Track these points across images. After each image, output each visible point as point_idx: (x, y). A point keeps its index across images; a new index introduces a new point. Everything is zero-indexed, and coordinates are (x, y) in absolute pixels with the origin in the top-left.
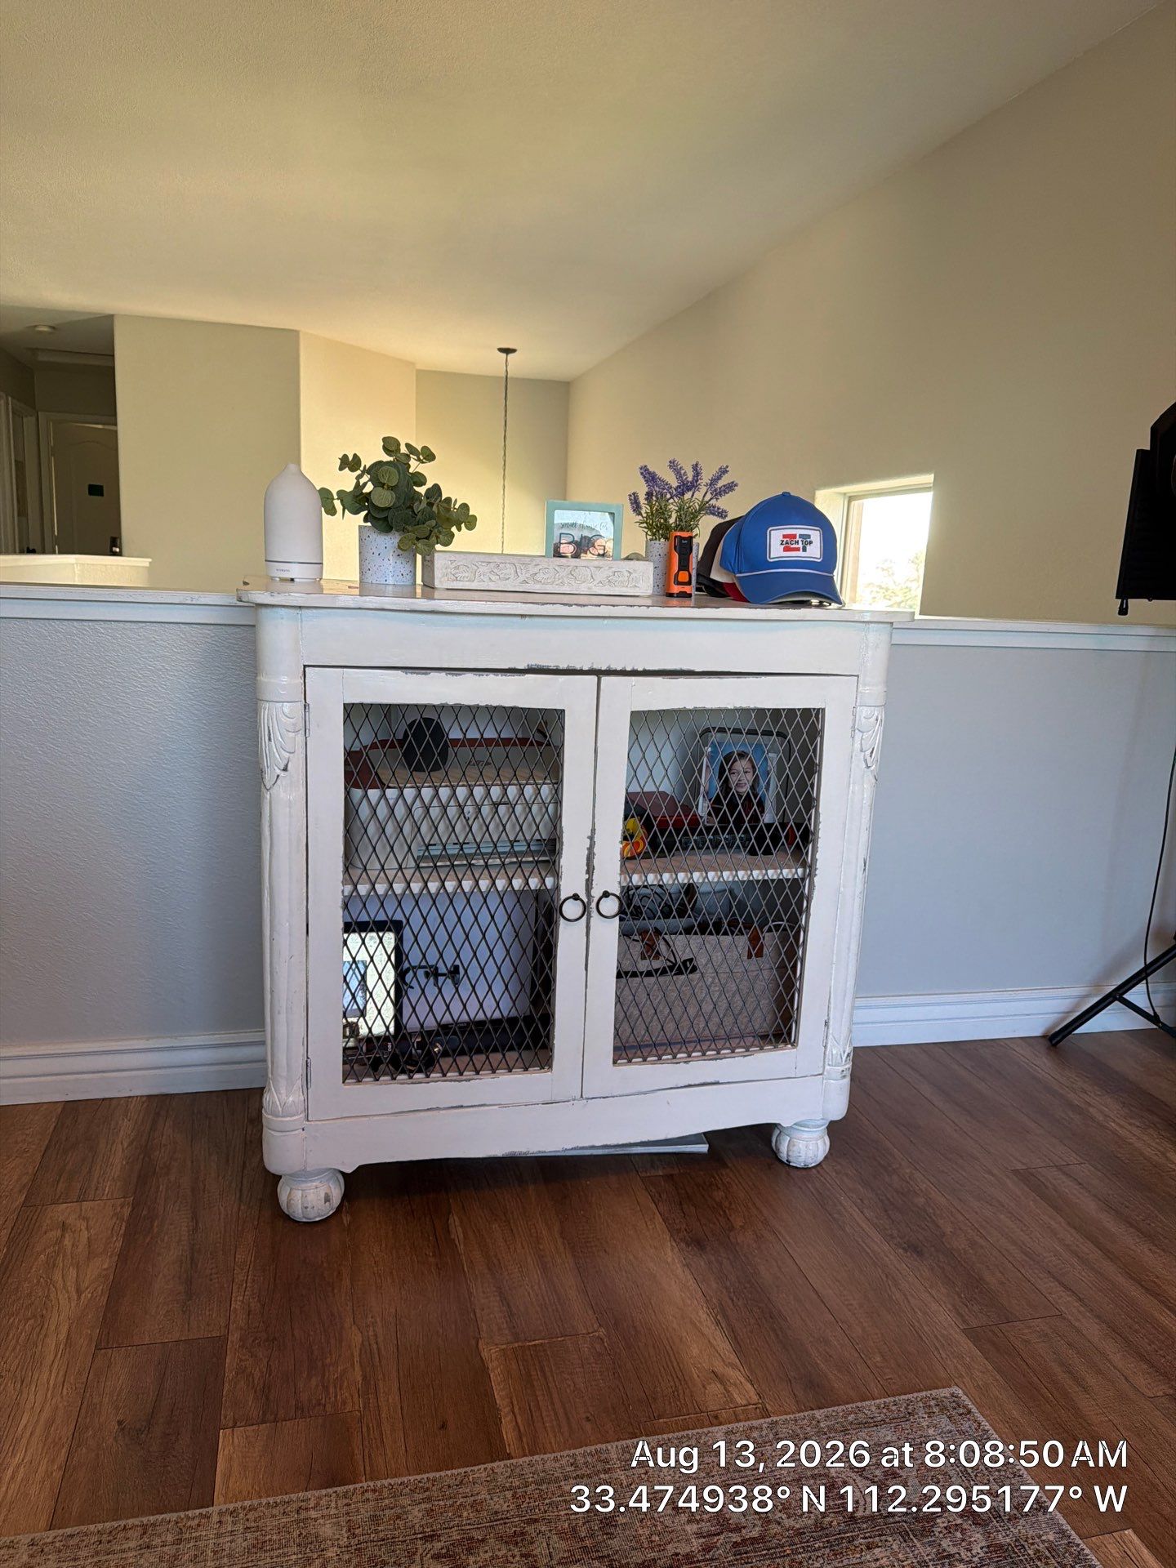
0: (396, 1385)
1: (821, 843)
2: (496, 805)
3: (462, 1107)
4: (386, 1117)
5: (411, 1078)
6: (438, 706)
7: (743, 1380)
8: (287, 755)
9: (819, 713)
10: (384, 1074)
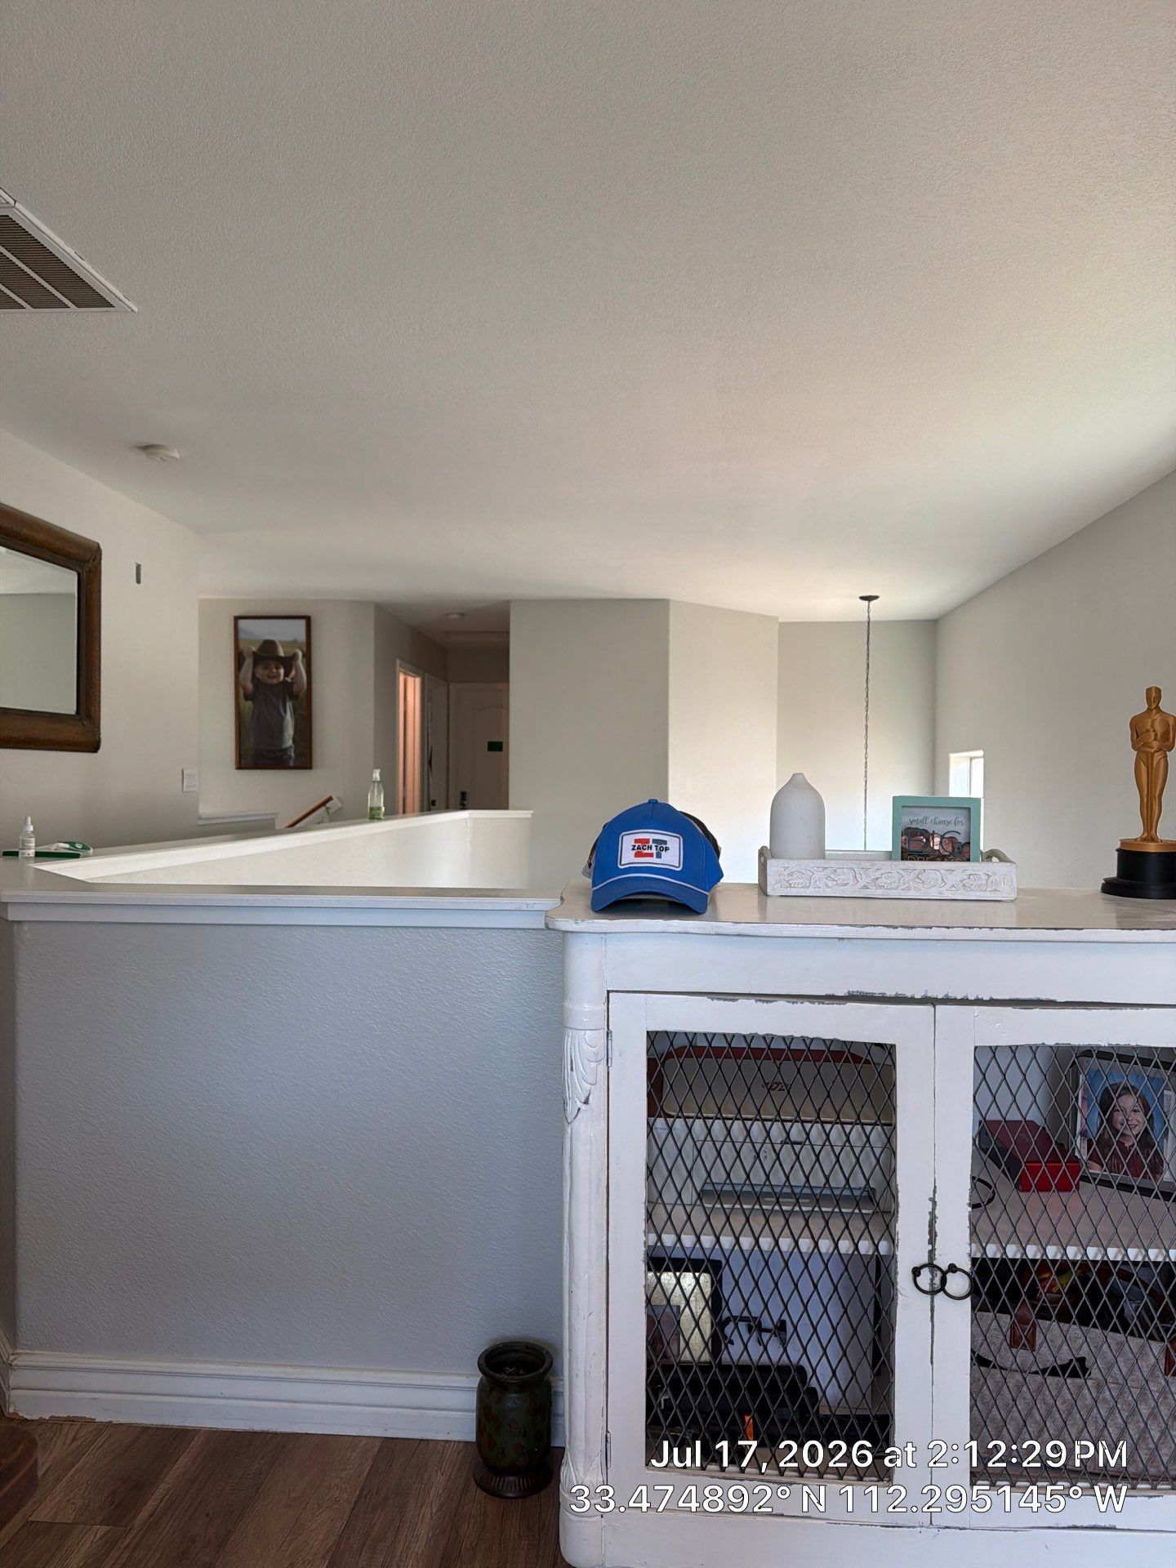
2: (817, 1152)
8: (587, 1086)
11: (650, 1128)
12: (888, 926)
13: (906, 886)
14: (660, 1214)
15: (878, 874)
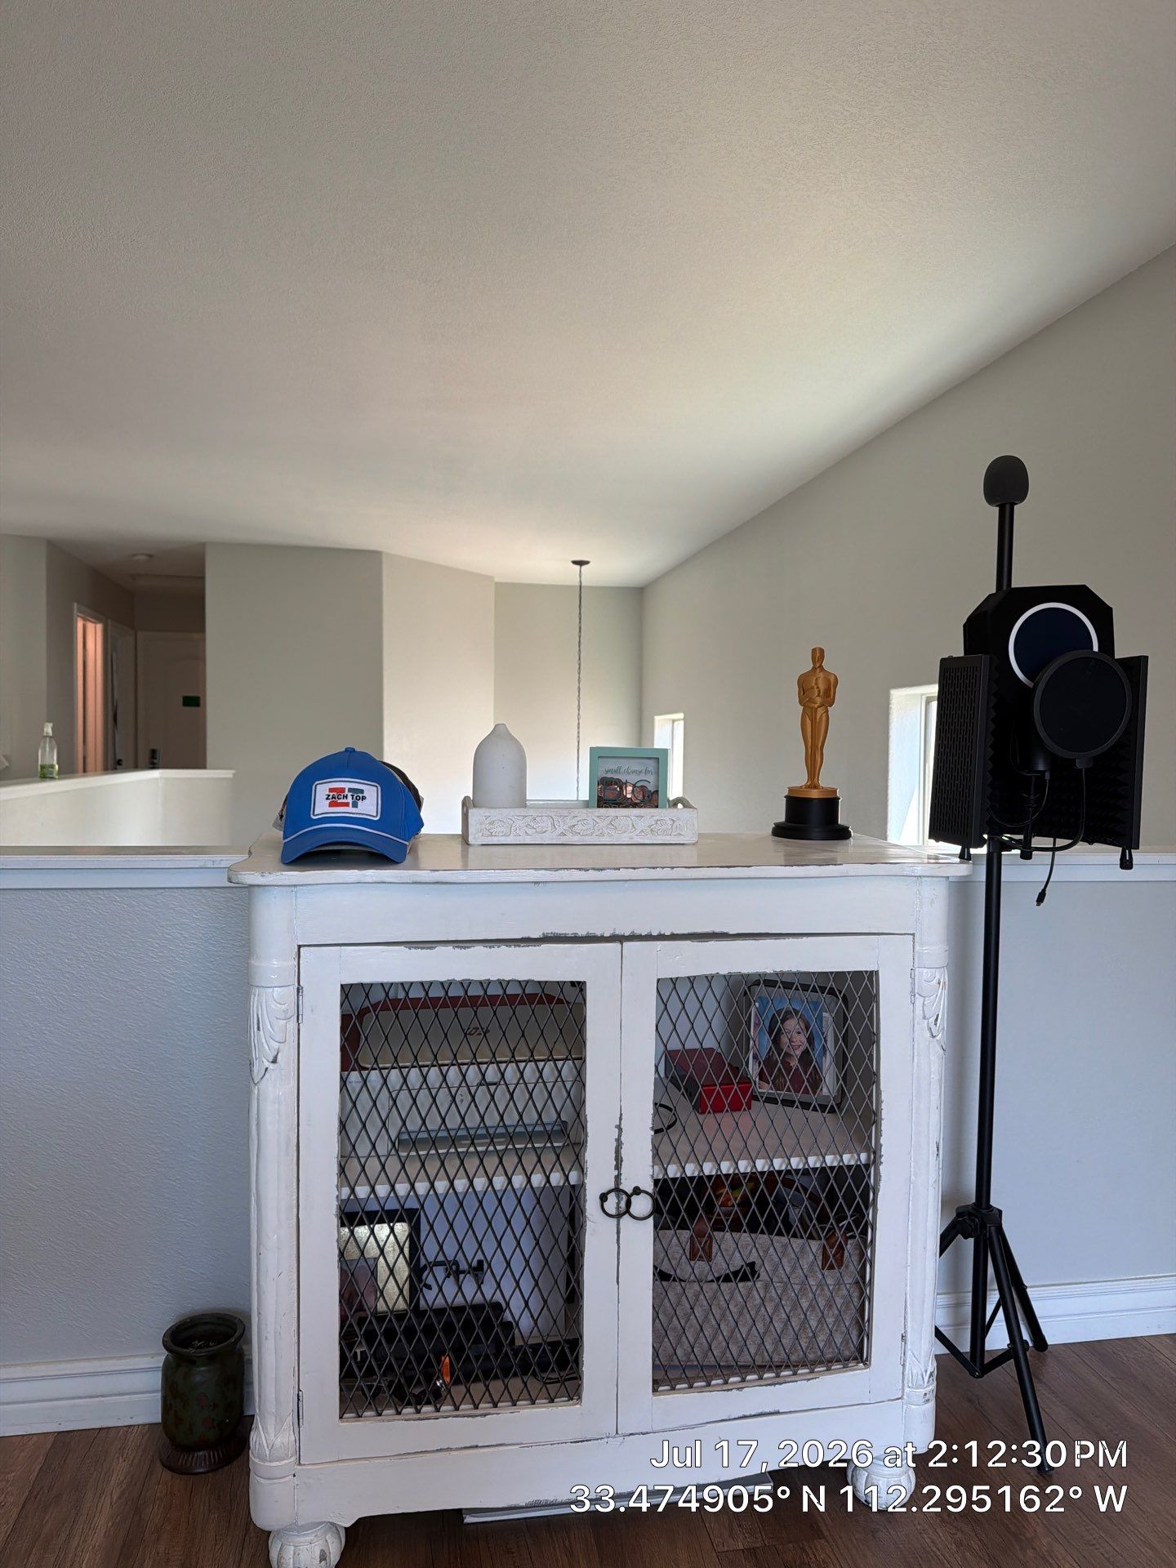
1: (885, 1125)
2: (511, 1091)
4: (390, 1460)
8: (276, 1045)
11: (344, 1082)
12: (580, 869)
13: (601, 831)
14: (354, 1167)
15: (574, 822)
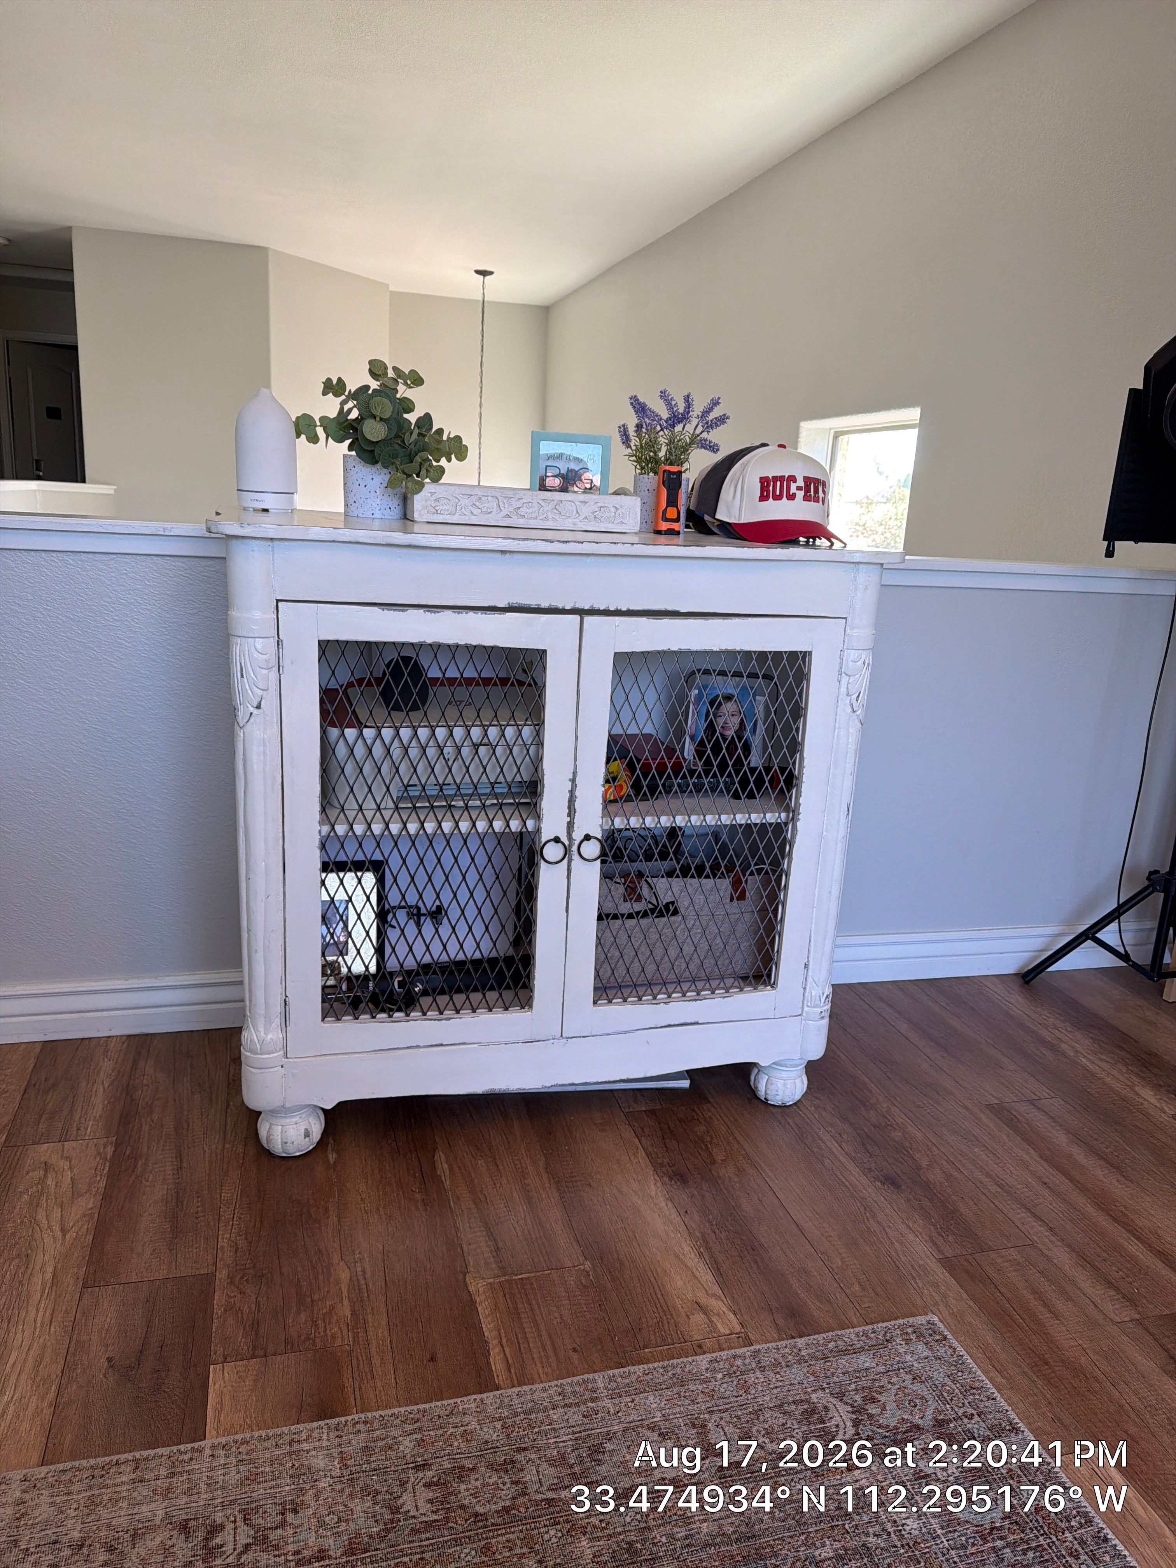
0: (385, 1319)
1: (805, 788)
2: (476, 746)
3: (442, 1045)
4: (365, 1055)
5: (390, 1016)
6: (417, 644)
7: (725, 1309)
8: (260, 692)
9: (806, 656)
10: (363, 1013)
11: (323, 732)
13: (545, 517)
14: (333, 807)
